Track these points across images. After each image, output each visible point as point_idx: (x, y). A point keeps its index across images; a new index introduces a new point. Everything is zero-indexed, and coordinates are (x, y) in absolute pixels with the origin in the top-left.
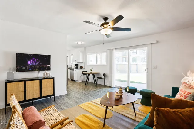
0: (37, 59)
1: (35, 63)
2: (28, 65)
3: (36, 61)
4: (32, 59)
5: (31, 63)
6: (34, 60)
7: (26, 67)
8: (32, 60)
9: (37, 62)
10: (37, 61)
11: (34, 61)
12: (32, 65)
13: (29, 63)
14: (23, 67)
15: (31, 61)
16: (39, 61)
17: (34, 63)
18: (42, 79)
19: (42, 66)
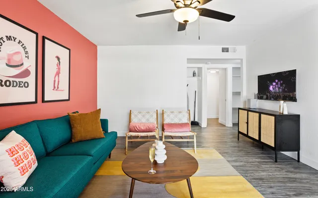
0: (282, 82)
1: (279, 88)
2: (269, 92)
3: (279, 86)
4: (275, 82)
5: (273, 89)
6: (277, 84)
7: (267, 96)
8: (274, 84)
9: (281, 88)
10: (281, 85)
11: (277, 86)
12: (275, 93)
13: (271, 88)
14: (264, 95)
15: (273, 86)
16: (284, 85)
17: (277, 88)
18: (260, 113)
19: (287, 94)
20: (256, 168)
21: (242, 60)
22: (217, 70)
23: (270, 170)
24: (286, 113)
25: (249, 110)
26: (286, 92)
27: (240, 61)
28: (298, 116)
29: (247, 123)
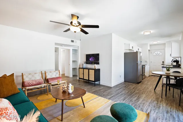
1: (93, 60)
6: (92, 58)
7: (89, 62)
10: (94, 58)
13: (90, 60)
18: (89, 69)
19: (96, 61)
20: (91, 89)
21: (78, 47)
22: (63, 49)
23: (95, 89)
24: (97, 68)
25: (83, 68)
26: (95, 61)
27: (77, 47)
28: (100, 69)
29: (83, 74)
